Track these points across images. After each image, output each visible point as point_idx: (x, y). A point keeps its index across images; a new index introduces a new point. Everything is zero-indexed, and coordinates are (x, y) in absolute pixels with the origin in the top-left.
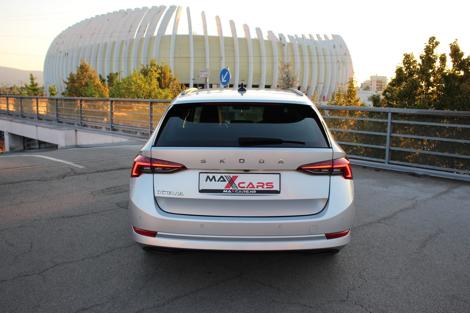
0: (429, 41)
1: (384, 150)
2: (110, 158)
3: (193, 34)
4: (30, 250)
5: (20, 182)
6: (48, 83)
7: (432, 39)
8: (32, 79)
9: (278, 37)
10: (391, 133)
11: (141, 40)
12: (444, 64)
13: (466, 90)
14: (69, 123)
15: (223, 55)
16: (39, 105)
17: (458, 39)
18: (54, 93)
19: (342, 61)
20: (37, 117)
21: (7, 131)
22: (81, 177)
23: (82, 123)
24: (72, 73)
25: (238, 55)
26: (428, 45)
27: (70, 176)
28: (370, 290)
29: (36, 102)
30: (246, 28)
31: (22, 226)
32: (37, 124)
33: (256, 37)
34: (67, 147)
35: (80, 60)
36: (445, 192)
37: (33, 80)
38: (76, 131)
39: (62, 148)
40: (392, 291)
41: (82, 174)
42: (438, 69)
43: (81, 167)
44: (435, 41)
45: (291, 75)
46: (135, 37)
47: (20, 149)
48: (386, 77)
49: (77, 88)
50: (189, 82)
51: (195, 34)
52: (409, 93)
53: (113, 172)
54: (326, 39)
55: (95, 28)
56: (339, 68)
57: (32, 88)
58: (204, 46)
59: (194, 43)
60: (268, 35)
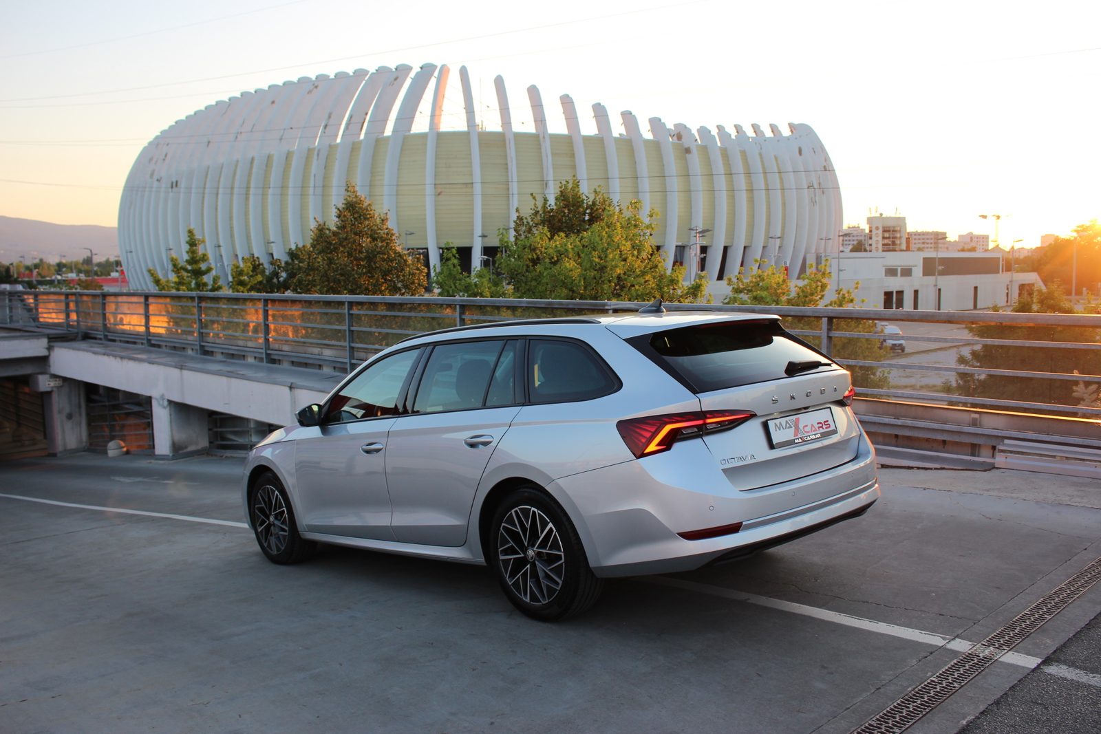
3: (477, 129)
8: (192, 243)
9: (673, 132)
11: (355, 147)
15: (551, 179)
19: (820, 184)
21: (162, 397)
30: (600, 113)
33: (625, 133)
37: (196, 245)
46: (339, 140)
47: (199, 447)
50: (472, 242)
54: (774, 135)
55: (243, 123)
56: (813, 200)
57: (189, 268)
58: (505, 157)
59: (480, 151)
60: (650, 128)
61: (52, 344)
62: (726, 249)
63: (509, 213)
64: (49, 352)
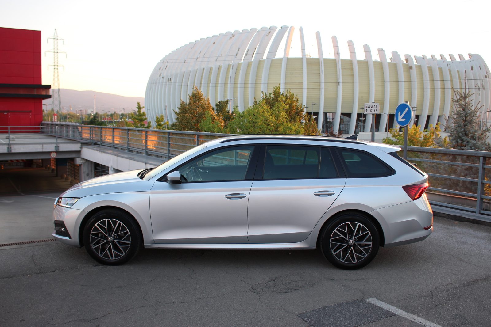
3: (306, 56)
8: (139, 108)
9: (403, 59)
11: (249, 64)
15: (341, 81)
16: (148, 138)
18: (162, 123)
19: (482, 85)
20: (145, 152)
24: (183, 102)
25: (358, 81)
29: (145, 136)
32: (145, 160)
33: (379, 60)
37: (141, 109)
45: (468, 109)
46: (242, 61)
49: (189, 119)
51: (308, 57)
54: (461, 60)
55: (200, 52)
56: (478, 93)
58: (319, 70)
59: (307, 67)
60: (391, 56)
61: (82, 146)
62: (429, 117)
63: (320, 97)
64: (81, 149)
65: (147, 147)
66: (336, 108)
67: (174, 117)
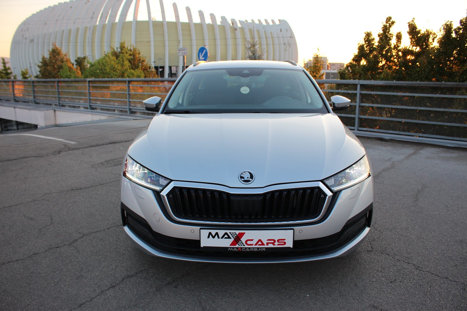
0: (387, 20)
1: (354, 118)
2: (98, 134)
3: (152, 19)
4: (52, 223)
5: (17, 159)
6: (15, 68)
7: (389, 19)
8: (4, 63)
9: (230, 22)
10: (360, 103)
11: (104, 27)
12: (399, 41)
13: (424, 64)
14: (47, 104)
15: (181, 38)
16: (15, 87)
17: (415, 19)
18: (27, 76)
19: (288, 43)
20: (13, 100)
22: (77, 152)
23: (59, 103)
24: (44, 57)
26: (385, 24)
27: (65, 151)
28: (388, 240)
29: (11, 85)
30: (201, 14)
31: (35, 200)
32: (13, 105)
33: (211, 23)
34: (47, 127)
35: (51, 44)
36: (414, 154)
38: (55, 111)
39: (42, 128)
40: (408, 240)
41: (76, 149)
42: (395, 46)
43: (73, 143)
44: (391, 21)
45: (257, 54)
46: (98, 23)
48: (326, 58)
49: (50, 71)
51: (154, 20)
52: (372, 67)
53: (105, 146)
54: (273, 24)
55: (59, 16)
56: (286, 49)
57: (4, 72)
58: (163, 31)
59: (153, 28)
60: (221, 20)
63: (165, 53)
65: (14, 95)
66: (178, 62)
67: (38, 69)
